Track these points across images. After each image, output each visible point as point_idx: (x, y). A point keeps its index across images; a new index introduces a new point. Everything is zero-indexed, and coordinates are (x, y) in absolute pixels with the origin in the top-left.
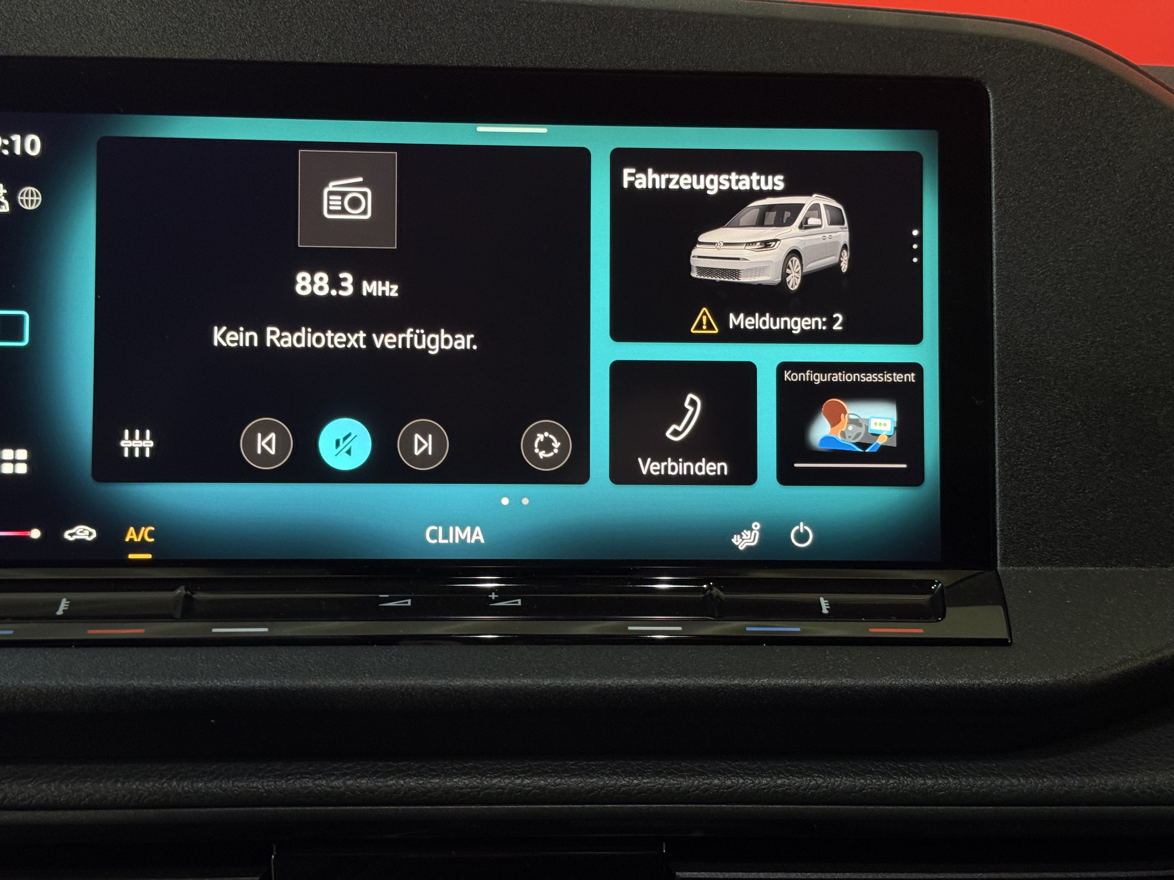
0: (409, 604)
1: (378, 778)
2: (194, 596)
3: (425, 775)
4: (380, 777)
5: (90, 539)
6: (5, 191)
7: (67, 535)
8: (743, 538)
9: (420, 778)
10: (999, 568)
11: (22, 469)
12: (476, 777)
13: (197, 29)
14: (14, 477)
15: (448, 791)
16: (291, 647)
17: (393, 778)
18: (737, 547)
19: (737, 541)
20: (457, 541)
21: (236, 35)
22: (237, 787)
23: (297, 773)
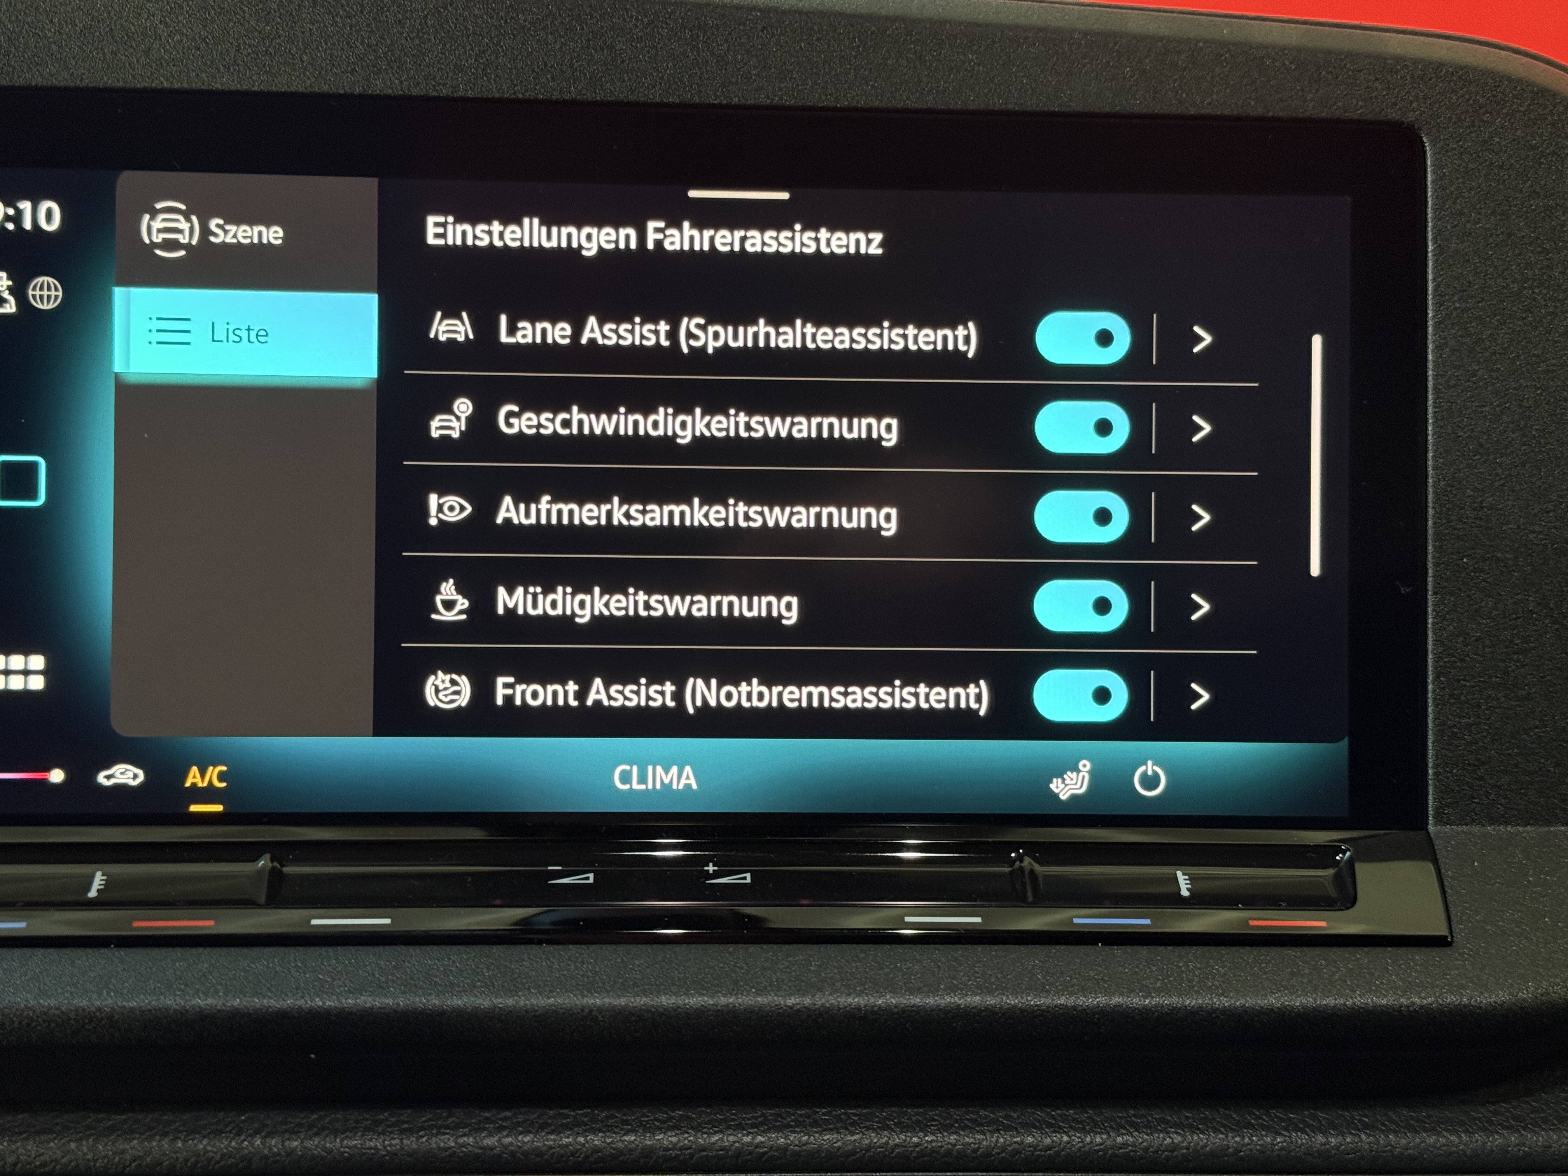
0: (591, 881)
1: (548, 1133)
2: (285, 869)
3: (615, 1130)
4: (551, 1133)
5: (135, 783)
6: (10, 283)
7: (101, 778)
8: (1066, 782)
9: (608, 1134)
10: (1431, 828)
11: (37, 683)
12: (688, 1133)
13: (286, 48)
14: (26, 694)
15: (649, 1152)
16: (424, 948)
17: (570, 1135)
18: (1056, 796)
19: (1057, 787)
20: (658, 786)
21: (341, 57)
22: (347, 1147)
23: (431, 1127)
